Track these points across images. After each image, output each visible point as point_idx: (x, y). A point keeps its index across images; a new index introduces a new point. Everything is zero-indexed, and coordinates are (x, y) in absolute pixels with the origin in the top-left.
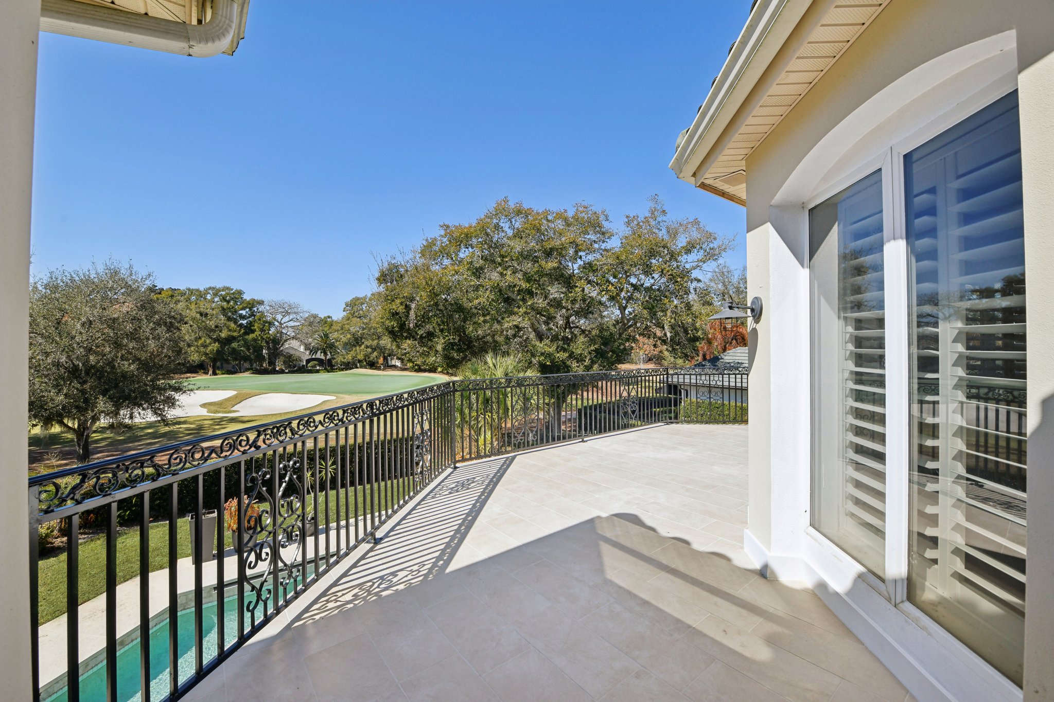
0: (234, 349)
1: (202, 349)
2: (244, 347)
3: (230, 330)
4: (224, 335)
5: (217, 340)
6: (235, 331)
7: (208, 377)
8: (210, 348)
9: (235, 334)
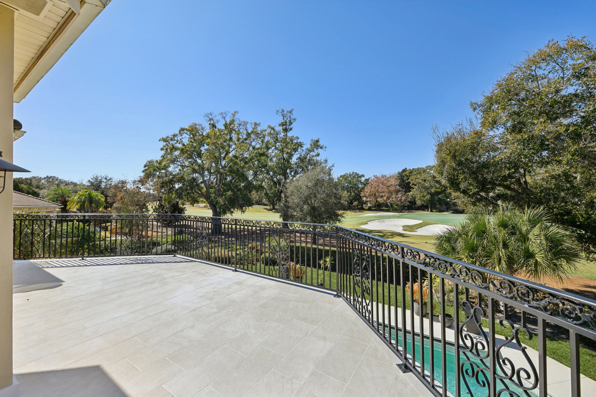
0: (440, 198)
1: (422, 198)
2: (445, 197)
3: (436, 188)
4: (433, 190)
5: (431, 194)
6: (439, 188)
7: (428, 212)
8: (426, 198)
9: (439, 190)
